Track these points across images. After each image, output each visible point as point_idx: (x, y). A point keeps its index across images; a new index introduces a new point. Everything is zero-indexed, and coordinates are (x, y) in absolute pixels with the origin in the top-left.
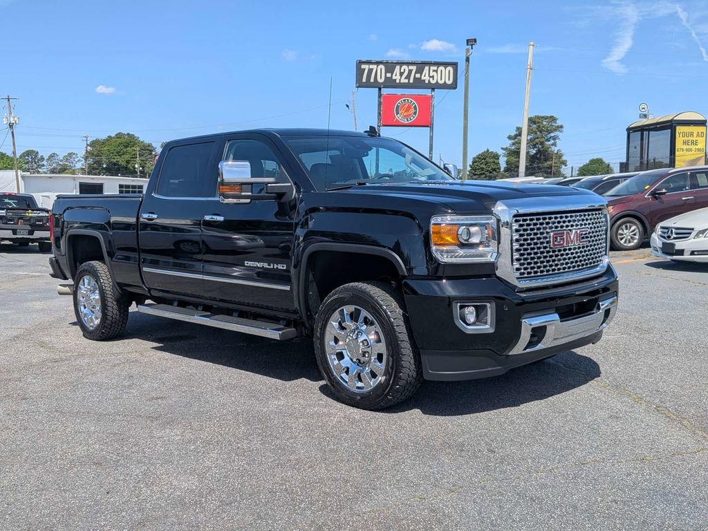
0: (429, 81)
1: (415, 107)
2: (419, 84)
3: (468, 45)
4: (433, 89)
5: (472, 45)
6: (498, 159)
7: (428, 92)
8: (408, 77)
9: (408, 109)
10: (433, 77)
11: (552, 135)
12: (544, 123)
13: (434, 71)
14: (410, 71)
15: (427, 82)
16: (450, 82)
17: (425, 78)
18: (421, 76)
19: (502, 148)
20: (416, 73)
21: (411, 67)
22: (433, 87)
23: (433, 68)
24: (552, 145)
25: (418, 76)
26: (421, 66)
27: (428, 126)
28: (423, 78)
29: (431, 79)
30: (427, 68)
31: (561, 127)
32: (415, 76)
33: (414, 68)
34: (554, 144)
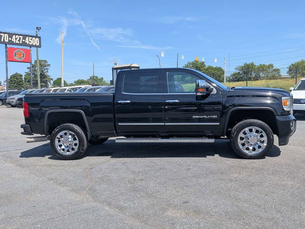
0: (29, 43)
1: (23, 54)
2: (24, 44)
3: (37, 29)
4: (31, 47)
5: (39, 30)
6: (22, 77)
7: (28, 48)
8: (19, 41)
9: (20, 54)
10: (30, 42)
11: (46, 68)
12: (42, 63)
13: (30, 39)
14: (20, 38)
15: (28, 43)
16: (38, 45)
17: (27, 41)
18: (25, 41)
19: (25, 72)
20: (22, 39)
21: (20, 37)
22: (31, 46)
23: (30, 38)
24: (46, 72)
25: (24, 40)
26: (25, 36)
27: (29, 63)
28: (26, 42)
29: (30, 43)
30: (27, 38)
31: (50, 65)
32: (22, 40)
33: (22, 37)
34: (47, 72)
